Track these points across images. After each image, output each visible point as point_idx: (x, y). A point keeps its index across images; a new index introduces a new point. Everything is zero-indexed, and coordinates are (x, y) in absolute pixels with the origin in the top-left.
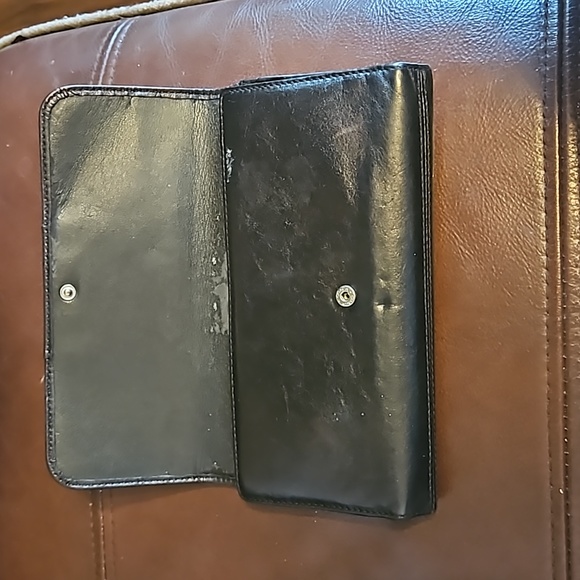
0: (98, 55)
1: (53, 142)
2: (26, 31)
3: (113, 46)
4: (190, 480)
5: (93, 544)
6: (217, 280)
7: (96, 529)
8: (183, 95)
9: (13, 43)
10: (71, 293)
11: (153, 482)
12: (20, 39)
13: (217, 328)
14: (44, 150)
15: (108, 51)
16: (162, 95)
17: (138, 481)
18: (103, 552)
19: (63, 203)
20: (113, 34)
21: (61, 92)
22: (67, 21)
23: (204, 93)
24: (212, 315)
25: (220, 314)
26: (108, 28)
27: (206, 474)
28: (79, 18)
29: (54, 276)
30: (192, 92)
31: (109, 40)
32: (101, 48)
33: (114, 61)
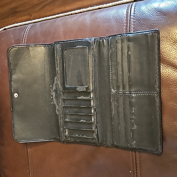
0: (23, 34)
1: (10, 59)
2: (6, 27)
3: (27, 32)
4: (48, 140)
5: (27, 157)
6: (52, 91)
7: (27, 153)
8: (42, 46)
9: (3, 30)
10: (17, 95)
11: (39, 141)
12: (5, 29)
13: (52, 103)
14: (9, 61)
15: (25, 33)
16: (37, 46)
17: (35, 141)
18: (29, 159)
19: (14, 74)
20: (26, 28)
21: (12, 47)
22: (16, 25)
23: (47, 45)
24: (51, 100)
25: (53, 99)
26: (26, 27)
27: (52, 139)
28: (19, 24)
29: (12, 91)
30: (44, 45)
31: (26, 30)
32: (24, 32)
33: (27, 36)
